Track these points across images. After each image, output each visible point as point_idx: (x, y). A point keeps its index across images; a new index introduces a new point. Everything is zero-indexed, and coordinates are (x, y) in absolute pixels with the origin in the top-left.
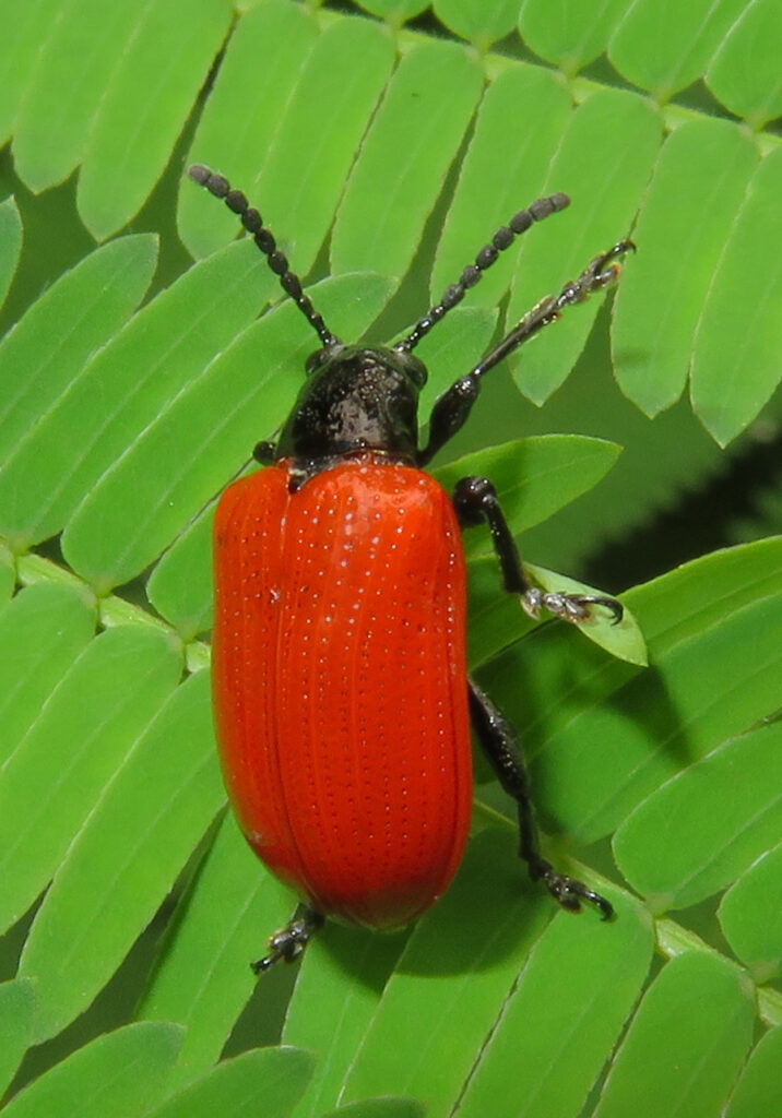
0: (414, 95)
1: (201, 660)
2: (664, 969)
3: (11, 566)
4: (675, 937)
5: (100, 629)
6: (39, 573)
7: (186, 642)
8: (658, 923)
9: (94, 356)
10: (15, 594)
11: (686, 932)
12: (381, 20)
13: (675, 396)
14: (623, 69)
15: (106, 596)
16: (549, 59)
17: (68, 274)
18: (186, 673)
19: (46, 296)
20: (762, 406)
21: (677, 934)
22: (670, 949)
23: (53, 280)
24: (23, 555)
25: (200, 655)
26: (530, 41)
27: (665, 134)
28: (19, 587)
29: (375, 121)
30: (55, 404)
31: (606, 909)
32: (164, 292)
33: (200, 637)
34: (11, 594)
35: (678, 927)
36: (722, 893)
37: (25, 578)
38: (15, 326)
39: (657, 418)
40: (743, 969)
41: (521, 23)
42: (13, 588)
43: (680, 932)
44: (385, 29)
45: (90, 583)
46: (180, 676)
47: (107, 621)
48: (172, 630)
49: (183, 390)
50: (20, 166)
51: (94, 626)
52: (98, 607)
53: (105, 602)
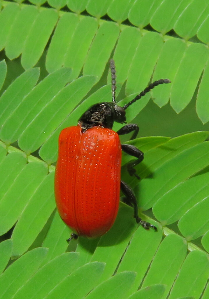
0: (103, 35)
1: (53, 169)
2: (165, 239)
3: (6, 148)
4: (168, 231)
5: (27, 163)
6: (12, 150)
7: (49, 165)
8: (164, 228)
9: (25, 97)
10: (7, 155)
11: (170, 230)
12: (95, 17)
13: (166, 103)
14: (154, 27)
15: (29, 155)
16: (136, 25)
17: (18, 78)
18: (49, 173)
19: (13, 83)
20: (187, 105)
21: (168, 230)
22: (166, 234)
23: (14, 80)
24: (9, 146)
25: (52, 169)
26: (131, 21)
27: (164, 42)
28: (8, 153)
29: (94, 41)
30: (16, 109)
31: (155, 229)
32: (41, 82)
33: (52, 164)
34: (6, 155)
35: (169, 229)
36: (179, 220)
37: (9, 151)
38: (6, 91)
39: (162, 108)
40: (184, 238)
41: (129, 17)
42: (6, 153)
43: (169, 230)
44: (96, 19)
45: (25, 152)
46: (47, 173)
47: (29, 161)
48: (45, 163)
49: (47, 105)
50: (7, 54)
51: (26, 162)
52: (27, 158)
53: (29, 157)
